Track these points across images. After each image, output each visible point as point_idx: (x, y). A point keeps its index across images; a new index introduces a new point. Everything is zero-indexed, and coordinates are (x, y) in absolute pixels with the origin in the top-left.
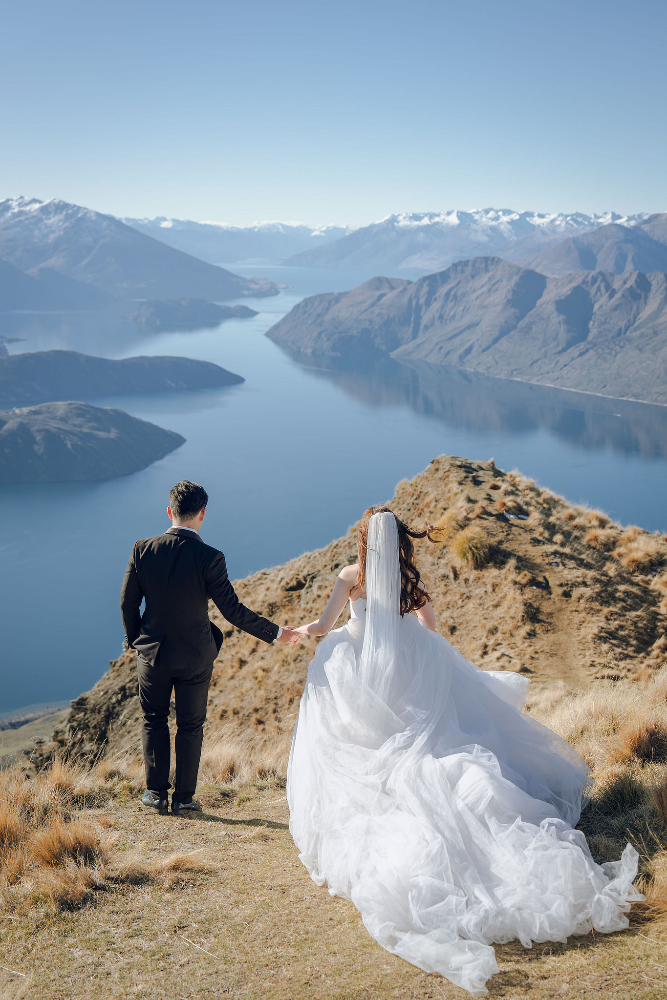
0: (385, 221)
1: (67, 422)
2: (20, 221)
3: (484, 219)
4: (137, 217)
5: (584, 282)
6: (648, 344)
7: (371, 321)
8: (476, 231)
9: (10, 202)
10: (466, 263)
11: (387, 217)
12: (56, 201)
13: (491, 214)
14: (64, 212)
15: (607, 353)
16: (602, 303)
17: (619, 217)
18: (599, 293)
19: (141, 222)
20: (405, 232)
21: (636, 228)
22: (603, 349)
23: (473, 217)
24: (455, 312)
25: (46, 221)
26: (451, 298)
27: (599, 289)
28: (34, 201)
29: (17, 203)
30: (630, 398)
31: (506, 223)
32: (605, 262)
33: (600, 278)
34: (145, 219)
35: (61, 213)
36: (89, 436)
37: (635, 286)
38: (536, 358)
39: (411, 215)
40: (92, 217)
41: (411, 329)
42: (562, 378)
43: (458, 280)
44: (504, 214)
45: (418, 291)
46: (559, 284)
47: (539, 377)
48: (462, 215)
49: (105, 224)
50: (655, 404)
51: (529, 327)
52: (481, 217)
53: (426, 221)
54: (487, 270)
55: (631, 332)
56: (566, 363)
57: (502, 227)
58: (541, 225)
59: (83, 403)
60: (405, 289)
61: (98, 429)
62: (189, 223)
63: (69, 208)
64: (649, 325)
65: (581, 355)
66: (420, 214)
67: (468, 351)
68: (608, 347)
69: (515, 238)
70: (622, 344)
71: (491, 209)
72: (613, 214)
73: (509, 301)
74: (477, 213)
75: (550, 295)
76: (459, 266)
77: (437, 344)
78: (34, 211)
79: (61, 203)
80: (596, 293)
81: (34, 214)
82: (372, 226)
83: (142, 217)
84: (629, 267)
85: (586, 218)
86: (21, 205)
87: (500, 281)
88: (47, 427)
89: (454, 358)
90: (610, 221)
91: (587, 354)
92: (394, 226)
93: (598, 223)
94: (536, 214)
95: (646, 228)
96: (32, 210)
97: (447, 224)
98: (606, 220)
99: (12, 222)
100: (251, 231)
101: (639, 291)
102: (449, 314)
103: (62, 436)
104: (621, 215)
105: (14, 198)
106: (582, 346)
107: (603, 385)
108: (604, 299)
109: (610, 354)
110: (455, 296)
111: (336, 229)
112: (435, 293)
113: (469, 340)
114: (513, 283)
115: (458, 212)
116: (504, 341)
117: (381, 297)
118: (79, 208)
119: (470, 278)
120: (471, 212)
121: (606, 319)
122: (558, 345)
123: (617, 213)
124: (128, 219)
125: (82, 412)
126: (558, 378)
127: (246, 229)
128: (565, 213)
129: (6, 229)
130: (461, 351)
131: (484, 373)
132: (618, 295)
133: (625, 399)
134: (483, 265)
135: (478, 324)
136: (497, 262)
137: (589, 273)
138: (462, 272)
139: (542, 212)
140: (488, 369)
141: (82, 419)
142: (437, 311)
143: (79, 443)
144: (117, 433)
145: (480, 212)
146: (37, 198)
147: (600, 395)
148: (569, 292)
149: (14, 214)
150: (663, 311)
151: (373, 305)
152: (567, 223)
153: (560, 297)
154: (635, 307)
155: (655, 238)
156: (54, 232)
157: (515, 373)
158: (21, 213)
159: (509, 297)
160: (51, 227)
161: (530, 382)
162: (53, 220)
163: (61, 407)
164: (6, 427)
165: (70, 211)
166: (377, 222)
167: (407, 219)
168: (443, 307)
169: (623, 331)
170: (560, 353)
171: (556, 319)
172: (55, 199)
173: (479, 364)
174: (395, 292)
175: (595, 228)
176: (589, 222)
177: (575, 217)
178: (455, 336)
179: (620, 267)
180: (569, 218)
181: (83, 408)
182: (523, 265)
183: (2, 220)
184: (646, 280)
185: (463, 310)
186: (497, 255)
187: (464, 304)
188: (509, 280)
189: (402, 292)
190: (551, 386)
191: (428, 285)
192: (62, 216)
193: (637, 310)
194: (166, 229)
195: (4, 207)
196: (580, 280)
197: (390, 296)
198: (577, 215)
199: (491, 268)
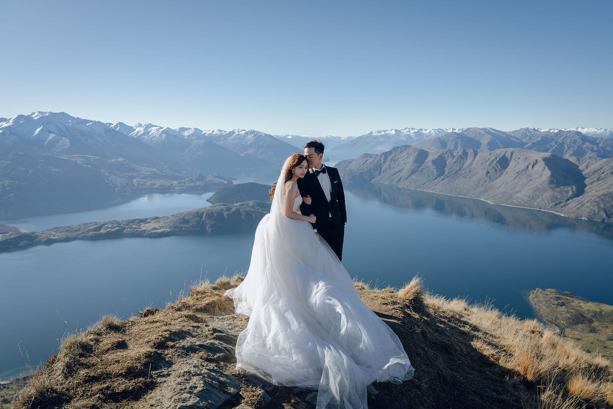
1: (253, 208)
2: (238, 137)
3: (405, 132)
4: (279, 135)
5: (442, 153)
6: (468, 176)
7: (363, 169)
8: (402, 136)
9: (235, 131)
10: (398, 147)
11: (369, 132)
12: (251, 130)
13: (407, 130)
14: (253, 134)
15: (452, 179)
16: (450, 161)
17: (455, 130)
18: (448, 157)
20: (375, 137)
21: (461, 133)
22: (450, 178)
23: (400, 131)
24: (394, 166)
25: (247, 137)
26: (393, 160)
27: (448, 156)
28: (243, 130)
29: (237, 131)
30: (462, 196)
31: (413, 133)
32: (450, 146)
33: (449, 152)
34: (282, 135)
35: (252, 134)
37: (462, 154)
38: (425, 182)
39: (378, 131)
40: (263, 135)
41: (378, 172)
42: (435, 189)
43: (395, 154)
44: (412, 130)
45: (380, 158)
46: (433, 154)
47: (427, 189)
48: (396, 131)
49: (268, 138)
50: (471, 198)
51: (422, 170)
52: (403, 131)
53: (383, 133)
54: (406, 150)
55: (461, 171)
56: (437, 183)
57: (411, 134)
58: (426, 133)
59: (259, 201)
60: (376, 158)
61: (264, 211)
62: (297, 136)
64: (468, 169)
65: (442, 180)
66: (381, 130)
67: (400, 180)
68: (452, 177)
70: (458, 176)
71: (407, 128)
72: (453, 128)
73: (414, 161)
74: (402, 130)
75: (430, 158)
76: (395, 149)
77: (388, 177)
79: (252, 131)
80: (447, 157)
81: (243, 135)
82: (363, 136)
83: (281, 135)
84: (459, 147)
85: (442, 130)
86: (239, 132)
87: (411, 154)
88: (246, 210)
89: (395, 182)
90: (452, 131)
91: (445, 180)
92: (372, 135)
93: (447, 132)
94: (424, 129)
95: (465, 133)
96: (242, 133)
97: (391, 134)
98: (450, 131)
99: (236, 138)
101: (464, 156)
102: (392, 166)
103: (251, 213)
104: (456, 129)
105: (236, 129)
106: (442, 177)
107: (451, 191)
109: (453, 179)
110: (394, 160)
111: (350, 137)
112: (387, 159)
113: (400, 176)
114: (416, 154)
115: (395, 130)
116: (413, 176)
117: (367, 161)
118: (259, 132)
119: (400, 153)
120: (400, 129)
121: (451, 167)
122: (433, 177)
123: (454, 128)
124: (275, 135)
125: (258, 204)
126: (434, 189)
128: (434, 129)
129: (234, 140)
130: (397, 180)
131: (406, 188)
132: (456, 158)
133: (460, 196)
134: (405, 148)
135: (403, 170)
136: (410, 147)
137: (444, 150)
138: (397, 151)
139: (426, 129)
140: (407, 186)
141: (258, 207)
142: (388, 165)
143: (258, 216)
145: (403, 129)
147: (450, 195)
148: (437, 157)
149: (235, 135)
150: (473, 163)
151: (364, 164)
152: (435, 132)
153: (434, 159)
154: (462, 162)
155: (469, 136)
156: (250, 141)
157: (417, 187)
158: (238, 134)
159: (415, 160)
160: (249, 139)
161: (423, 191)
162: (250, 136)
163: (251, 203)
164: (232, 210)
165: (255, 133)
166: (365, 134)
167: (376, 133)
168: (390, 164)
169: (458, 171)
170: (434, 180)
171: (432, 167)
173: (404, 184)
175: (446, 134)
176: (444, 131)
177: (438, 130)
178: (395, 174)
180: (436, 131)
181: (260, 203)
182: (419, 148)
183: (232, 137)
184: (466, 152)
185: (397, 165)
186: (410, 144)
187: (398, 163)
188: (414, 153)
189: (375, 159)
190: (432, 192)
191: (384, 156)
192: (253, 135)
193: (463, 163)
194: (289, 139)
195: (232, 133)
196: (441, 153)
197: (370, 160)
198: (439, 129)
199: (408, 149)
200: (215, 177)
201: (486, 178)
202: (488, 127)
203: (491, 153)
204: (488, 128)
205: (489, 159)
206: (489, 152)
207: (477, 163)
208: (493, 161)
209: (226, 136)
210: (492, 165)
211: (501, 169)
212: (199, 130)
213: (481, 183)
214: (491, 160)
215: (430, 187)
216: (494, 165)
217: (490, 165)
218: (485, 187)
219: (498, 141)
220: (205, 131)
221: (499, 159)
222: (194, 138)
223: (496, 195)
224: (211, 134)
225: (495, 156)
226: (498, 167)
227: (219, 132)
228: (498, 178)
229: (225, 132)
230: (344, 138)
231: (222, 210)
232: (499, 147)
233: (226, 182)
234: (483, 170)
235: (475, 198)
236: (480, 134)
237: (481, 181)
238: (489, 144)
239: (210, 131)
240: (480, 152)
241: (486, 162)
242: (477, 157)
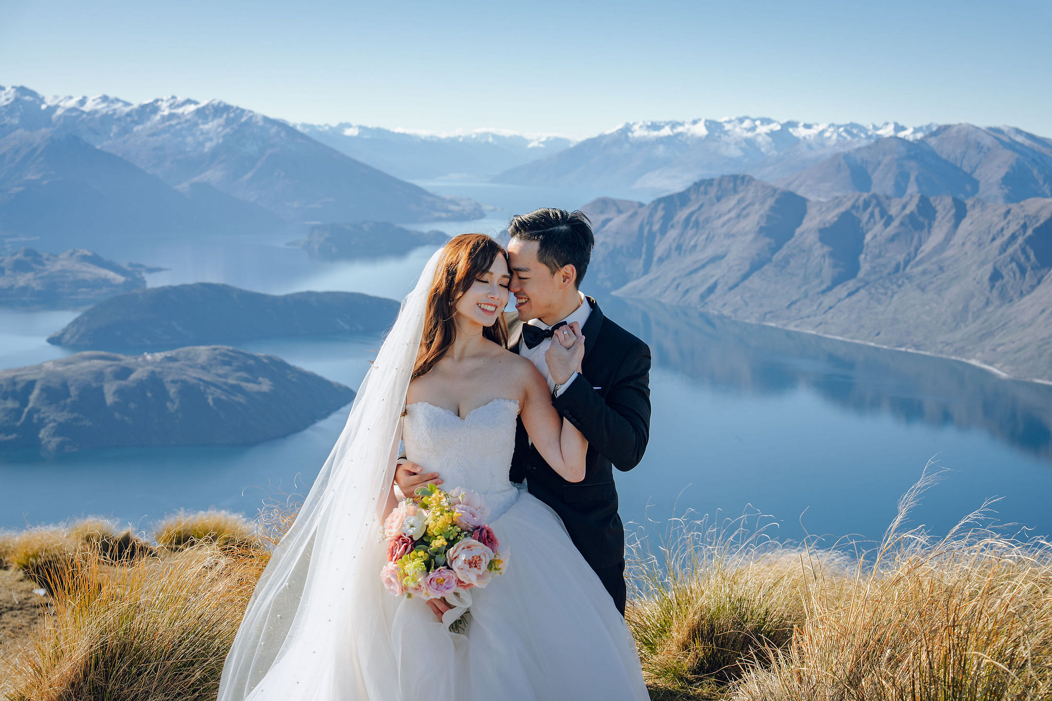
0: (617, 131)
1: (209, 371)
2: (171, 126)
3: (737, 130)
4: (315, 123)
5: (853, 207)
6: (932, 283)
8: (728, 144)
9: (160, 103)
10: (711, 182)
11: (620, 126)
12: (216, 103)
13: (747, 124)
14: (225, 116)
15: (882, 294)
16: (875, 234)
17: (903, 129)
18: (872, 220)
19: (321, 129)
20: (642, 144)
21: (922, 141)
22: (876, 289)
23: (724, 127)
24: (697, 241)
25: (201, 127)
26: (691, 224)
27: (872, 215)
28: (189, 101)
29: (168, 104)
30: (910, 348)
31: (764, 135)
32: (882, 184)
33: (874, 202)
34: (326, 125)
35: (221, 117)
36: (236, 389)
37: (916, 212)
38: (794, 299)
39: (649, 124)
40: (258, 122)
41: (642, 262)
42: (826, 323)
43: (700, 203)
44: (762, 124)
45: (651, 215)
46: (824, 209)
47: (798, 322)
48: (712, 126)
49: (274, 130)
50: (940, 355)
51: (786, 261)
52: (735, 126)
53: (666, 131)
54: (735, 190)
55: (911, 268)
56: (832, 304)
57: (760, 139)
58: (808, 138)
59: (231, 348)
60: (636, 213)
61: (247, 380)
62: (379, 131)
63: (231, 111)
64: (934, 260)
65: (850, 295)
66: (661, 122)
67: (711, 289)
68: (883, 286)
69: (775, 153)
70: (900, 282)
71: (747, 118)
72: (896, 125)
73: (762, 229)
74: (730, 122)
75: (812, 222)
76: (702, 186)
77: (674, 280)
78: (188, 114)
79: (222, 105)
80: (869, 220)
81: (188, 117)
82: (602, 137)
83: (322, 123)
84: (912, 188)
85: (862, 129)
86: (173, 107)
87: (752, 204)
88: (185, 377)
89: (694, 297)
90: (892, 133)
91: (857, 294)
92: (627, 137)
93: (878, 135)
94: (802, 124)
95: (933, 142)
96: (186, 113)
97: (692, 135)
98: (888, 132)
99: (161, 127)
100: (453, 141)
101: (921, 219)
102: (689, 243)
103: (202, 388)
104: (906, 125)
105: (165, 98)
106: (851, 284)
107: (876, 332)
108: (879, 227)
109: (886, 294)
110: (697, 223)
111: (557, 140)
112: (672, 218)
113: (712, 276)
114: (767, 207)
115: (706, 121)
116: (755, 277)
117: (607, 221)
118: (243, 111)
119: (715, 200)
120: (722, 120)
121: (880, 252)
122: (822, 282)
123: (901, 123)
124: (304, 125)
125: (227, 361)
126: (820, 324)
127: (448, 138)
128: (838, 122)
129: (153, 135)
130: (702, 290)
131: (730, 317)
132: (896, 223)
133: (903, 349)
134: (731, 185)
135: (723, 257)
136: (748, 181)
137: (860, 196)
138: (706, 193)
139: (808, 122)
140: (735, 311)
141: (228, 368)
142: (674, 240)
143: (223, 397)
144: (271, 385)
145: (733, 121)
146: (193, 98)
147: (872, 344)
148: (835, 219)
149: (163, 117)
150: (952, 242)
152: (839, 135)
153: (824, 224)
154: (916, 240)
155: (944, 156)
156: (211, 139)
157: (768, 316)
158: (172, 116)
159: (763, 224)
160: (208, 133)
161: (787, 328)
162: (210, 126)
163: (203, 352)
164: (133, 377)
165: (232, 115)
166: (608, 132)
167: (644, 128)
168: (681, 235)
169: (902, 267)
170: (824, 292)
171: (819, 250)
172: (214, 100)
173: (725, 305)
174: (624, 216)
175: (872, 141)
176: (866, 134)
177: (849, 128)
178: (696, 271)
179: (900, 189)
180: (841, 129)
181: (232, 354)
182: (781, 186)
183: (149, 124)
184: (930, 204)
185: (707, 239)
186: (749, 173)
187: (707, 232)
188: (762, 203)
189: (631, 216)
190: (814, 332)
191: (664, 208)
192: (222, 121)
193: (920, 239)
194: (350, 138)
195: (152, 108)
196: (848, 205)
197: (618, 221)
198: (853, 125)
199: (741, 188)
200: (84, 258)
201: (991, 291)
202: (1005, 126)
203: (1008, 212)
204: (1006, 129)
205: (1002, 229)
206: (1003, 210)
207: (964, 244)
208: (1014, 237)
209: (129, 119)
210: (1010, 250)
211: (1039, 265)
212: (33, 94)
213: (975, 309)
214: (1007, 234)
215: (809, 316)
216: (1016, 251)
217: (1003, 249)
218: (985, 321)
219: (1035, 172)
220: (56, 97)
221: (1035, 231)
222: (16, 121)
223: (1019, 350)
224: (73, 109)
225: (1022, 222)
226: (1028, 258)
227: (104, 105)
228: (1029, 292)
229: (127, 104)
230: (534, 144)
231: (99, 375)
232: (1036, 194)
233: (120, 279)
234: (982, 264)
235: (953, 358)
236: (979, 146)
237: (973, 302)
238: (1006, 180)
239: (71, 98)
240: (973, 206)
241: (994, 239)
242: (965, 225)
